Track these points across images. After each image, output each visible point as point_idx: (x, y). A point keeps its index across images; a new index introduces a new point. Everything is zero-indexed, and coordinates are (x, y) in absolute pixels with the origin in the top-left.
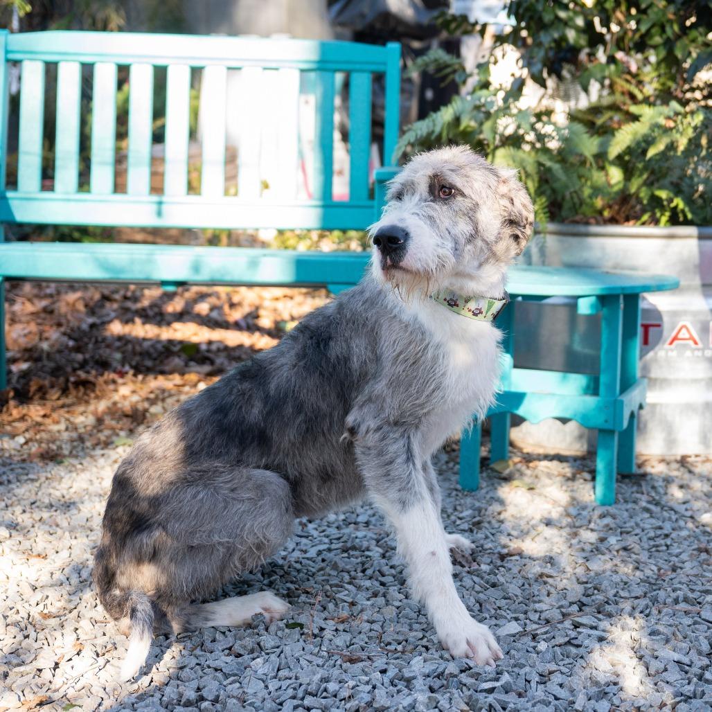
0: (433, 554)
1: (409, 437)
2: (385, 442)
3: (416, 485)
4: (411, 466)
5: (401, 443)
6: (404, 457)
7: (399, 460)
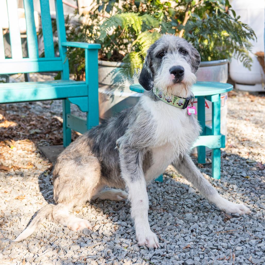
0: (141, 201)
1: (138, 154)
2: (128, 154)
3: (138, 173)
4: (137, 165)
5: (135, 155)
6: (135, 161)
7: (132, 162)
